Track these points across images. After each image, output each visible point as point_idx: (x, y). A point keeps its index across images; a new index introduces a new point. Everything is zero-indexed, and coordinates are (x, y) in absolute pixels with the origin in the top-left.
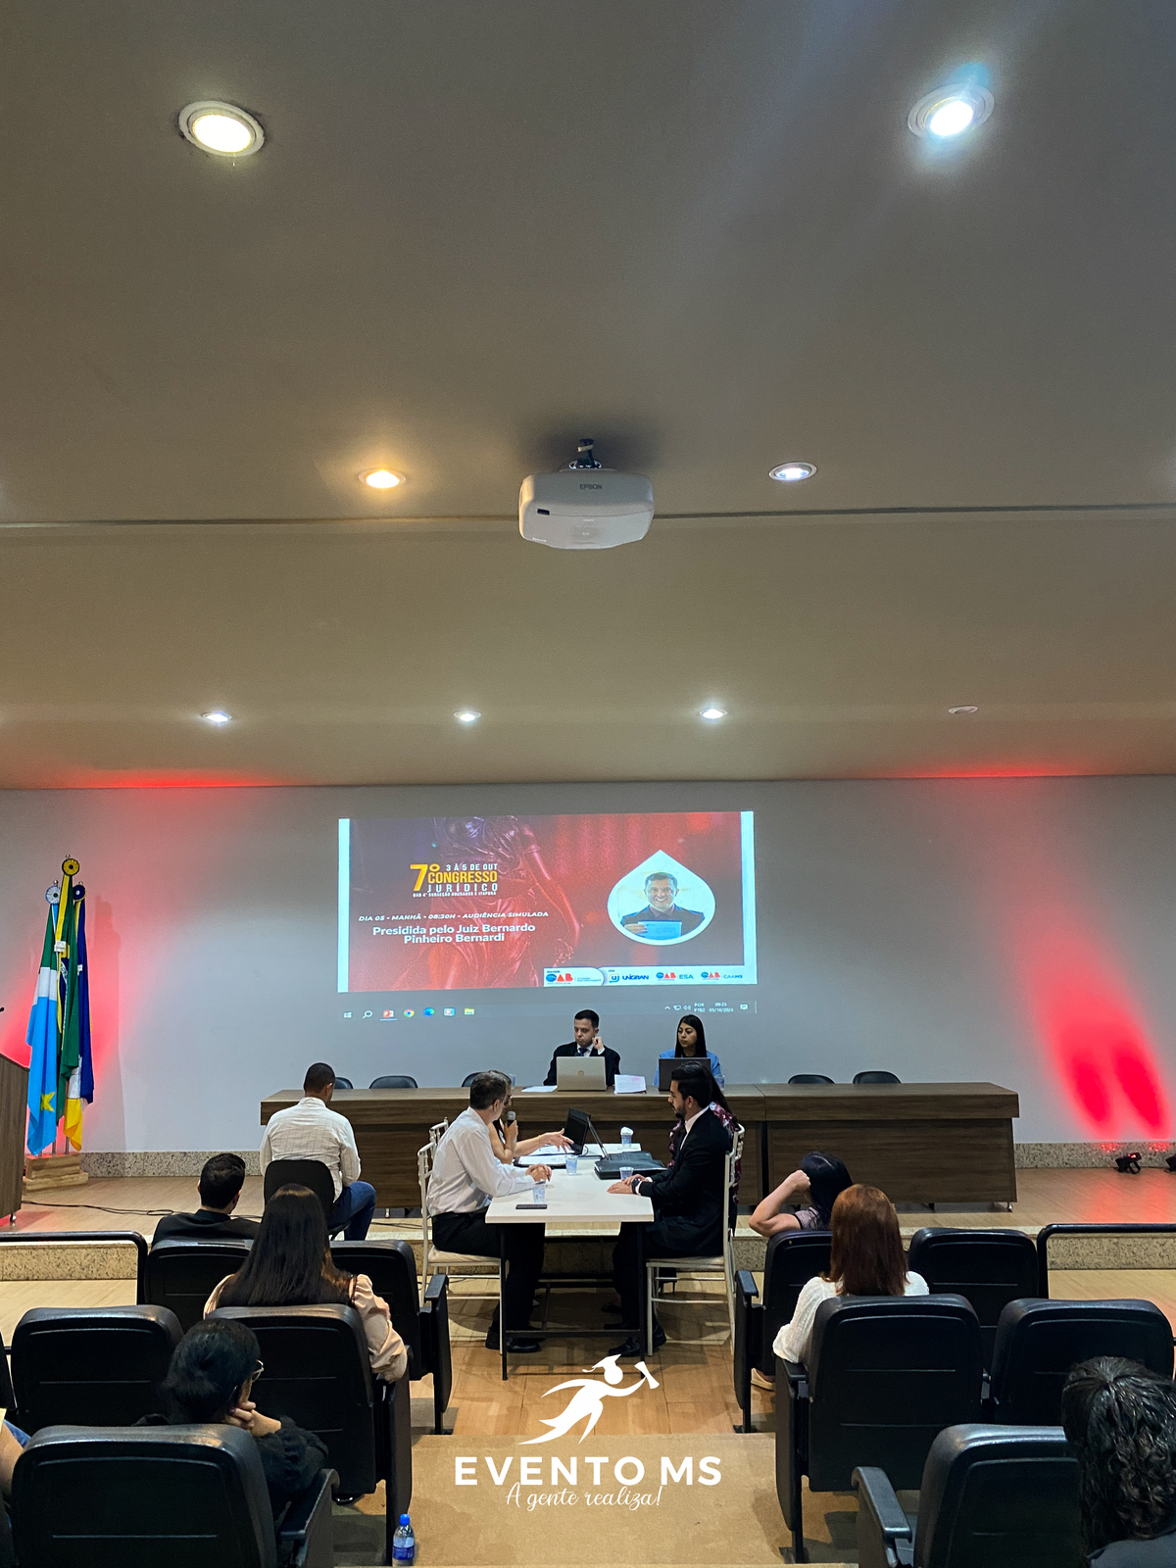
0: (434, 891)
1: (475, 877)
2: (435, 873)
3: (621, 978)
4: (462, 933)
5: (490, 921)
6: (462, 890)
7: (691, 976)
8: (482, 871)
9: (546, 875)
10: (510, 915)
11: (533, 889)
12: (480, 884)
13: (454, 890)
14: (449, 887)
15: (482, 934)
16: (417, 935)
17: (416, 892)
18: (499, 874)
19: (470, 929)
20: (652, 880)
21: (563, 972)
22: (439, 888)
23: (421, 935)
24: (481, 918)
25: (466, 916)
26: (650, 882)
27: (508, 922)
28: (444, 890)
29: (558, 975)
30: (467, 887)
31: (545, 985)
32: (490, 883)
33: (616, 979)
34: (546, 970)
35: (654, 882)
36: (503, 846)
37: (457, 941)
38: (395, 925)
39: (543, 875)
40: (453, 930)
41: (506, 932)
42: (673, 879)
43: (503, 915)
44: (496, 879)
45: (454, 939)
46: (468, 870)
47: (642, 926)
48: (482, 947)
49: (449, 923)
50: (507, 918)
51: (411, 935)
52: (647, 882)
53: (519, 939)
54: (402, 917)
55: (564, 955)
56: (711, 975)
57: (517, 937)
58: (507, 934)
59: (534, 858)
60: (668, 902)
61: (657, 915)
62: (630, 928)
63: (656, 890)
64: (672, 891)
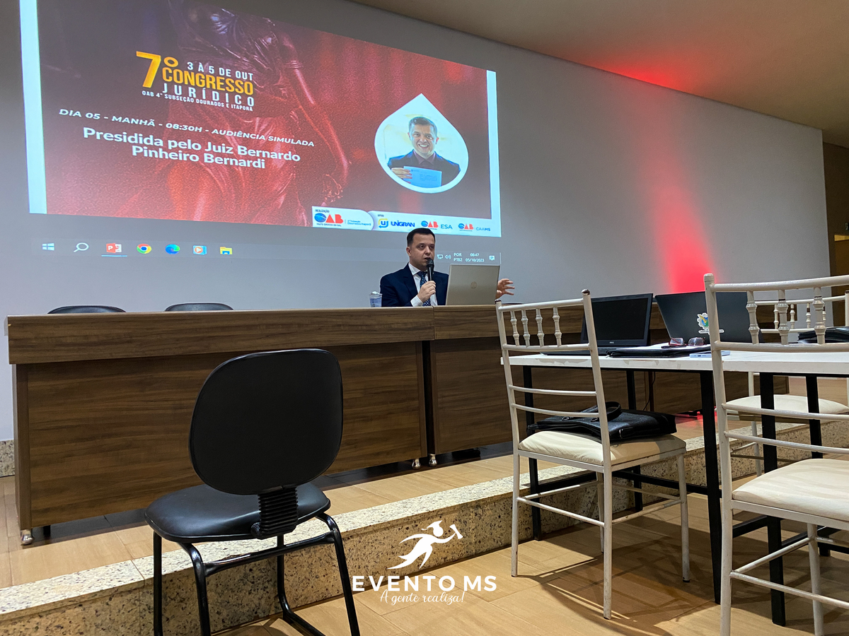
0: (171, 92)
1: (225, 85)
2: (173, 69)
3: (389, 223)
4: (211, 152)
5: (246, 143)
6: (209, 98)
7: (450, 227)
8: (235, 79)
9: (310, 99)
10: (271, 138)
11: (296, 112)
12: (232, 95)
13: (199, 96)
14: (192, 91)
15: (238, 157)
16: (150, 148)
17: (147, 89)
18: (255, 86)
19: (222, 149)
20: (415, 124)
21: (333, 212)
22: (178, 90)
23: (157, 148)
24: (236, 137)
25: (215, 131)
26: (413, 125)
27: (269, 146)
28: (185, 93)
29: (327, 215)
30: (215, 95)
31: (314, 226)
32: (244, 96)
33: (385, 224)
34: (314, 208)
35: (417, 126)
36: (259, 53)
37: (206, 161)
38: (118, 128)
39: (306, 98)
40: (200, 147)
41: (266, 159)
42: (433, 126)
43: (263, 137)
44: (251, 93)
45: (202, 159)
46: (217, 74)
47: (407, 171)
48: (238, 173)
49: (195, 137)
50: (267, 141)
51: (140, 145)
52: (410, 125)
53: (282, 168)
54: (126, 120)
55: (333, 194)
56: (466, 228)
57: (280, 166)
58: (268, 161)
59: (295, 76)
60: (429, 149)
61: (421, 161)
62: (397, 172)
63: (418, 135)
64: (433, 139)
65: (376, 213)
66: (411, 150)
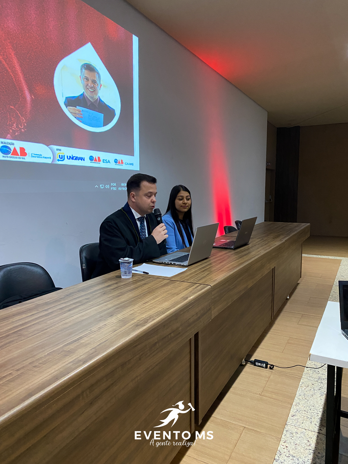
3: (66, 157)
7: (109, 162)
20: (86, 69)
26: (84, 70)
29: (12, 147)
33: (62, 158)
35: (86, 71)
42: (98, 73)
47: (79, 111)
52: (81, 69)
55: (17, 127)
56: (119, 163)
60: (95, 94)
61: (89, 104)
62: (71, 111)
63: (87, 79)
64: (97, 85)
65: (55, 147)
66: (82, 93)
